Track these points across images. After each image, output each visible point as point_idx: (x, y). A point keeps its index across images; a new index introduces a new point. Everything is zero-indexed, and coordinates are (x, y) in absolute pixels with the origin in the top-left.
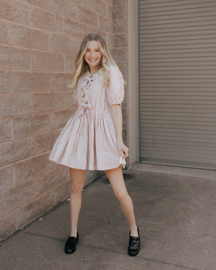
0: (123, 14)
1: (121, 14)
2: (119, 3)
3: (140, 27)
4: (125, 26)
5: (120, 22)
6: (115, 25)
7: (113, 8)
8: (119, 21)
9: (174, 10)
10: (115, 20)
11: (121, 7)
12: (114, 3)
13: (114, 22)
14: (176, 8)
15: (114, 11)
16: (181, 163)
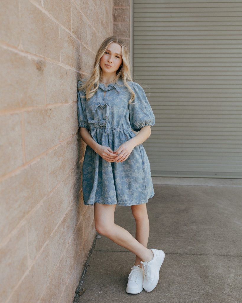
0: (126, 17)
1: (124, 17)
2: (122, 5)
3: (135, 32)
4: (128, 30)
5: (122, 26)
6: (116, 29)
7: (114, 9)
8: (121, 24)
9: (171, 17)
10: (116, 23)
11: (123, 9)
12: (115, 4)
13: (114, 24)
14: (173, 15)
15: (115, 13)
16: (176, 174)
